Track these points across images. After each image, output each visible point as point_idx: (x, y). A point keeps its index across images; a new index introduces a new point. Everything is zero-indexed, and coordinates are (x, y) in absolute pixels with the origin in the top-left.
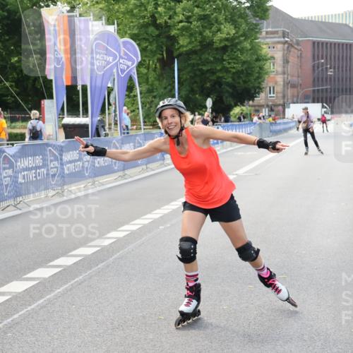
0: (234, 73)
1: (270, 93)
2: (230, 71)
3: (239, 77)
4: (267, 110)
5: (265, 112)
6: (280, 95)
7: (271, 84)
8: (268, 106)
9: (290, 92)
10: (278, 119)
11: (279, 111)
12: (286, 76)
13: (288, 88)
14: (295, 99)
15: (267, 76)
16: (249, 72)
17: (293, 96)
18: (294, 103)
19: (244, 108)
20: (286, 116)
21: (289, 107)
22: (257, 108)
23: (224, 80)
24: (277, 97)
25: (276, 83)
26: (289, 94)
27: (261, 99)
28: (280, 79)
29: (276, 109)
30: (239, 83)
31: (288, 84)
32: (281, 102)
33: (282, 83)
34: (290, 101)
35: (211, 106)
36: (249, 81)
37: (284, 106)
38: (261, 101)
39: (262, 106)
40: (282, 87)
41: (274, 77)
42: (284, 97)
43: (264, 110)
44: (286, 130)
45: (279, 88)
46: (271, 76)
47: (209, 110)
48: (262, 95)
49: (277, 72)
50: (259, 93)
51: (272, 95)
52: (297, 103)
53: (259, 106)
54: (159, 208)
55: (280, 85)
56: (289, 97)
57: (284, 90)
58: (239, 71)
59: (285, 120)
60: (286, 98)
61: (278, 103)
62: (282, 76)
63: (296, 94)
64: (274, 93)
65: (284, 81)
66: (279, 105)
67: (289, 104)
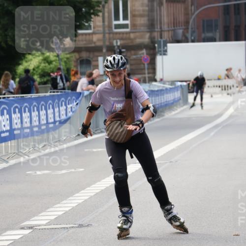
1: (117, 18)
6: (142, 21)
9: (166, 13)
13: (161, 4)
14: (180, 32)
17: (175, 23)
18: (178, 42)
19: (51, 56)
21: (165, 53)
22: (85, 55)
24: (134, 25)
26: (165, 19)
32: (146, 39)
34: (166, 35)
37: (154, 50)
38: (95, 38)
39: (97, 50)
42: (151, 26)
45: (139, 5)
48: (97, 22)
50: (87, 17)
51: (121, 22)
52: (186, 40)
53: (89, 50)
56: (165, 27)
59: (156, 86)
61: (138, 41)
63: (181, 18)
67: (165, 45)
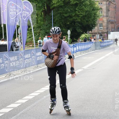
0: (81, 17)
1: (100, 27)
2: (80, 16)
3: (84, 19)
4: (99, 35)
5: (98, 36)
6: (105, 27)
7: (101, 22)
8: (99, 33)
9: (110, 26)
10: (105, 40)
11: (105, 36)
12: (108, 18)
13: (109, 24)
14: (113, 30)
15: (98, 18)
16: (89, 16)
18: (113, 32)
19: (87, 35)
20: (109, 39)
21: (110, 34)
22: (94, 34)
23: (77, 20)
24: (104, 28)
25: (103, 21)
26: (110, 27)
27: (95, 30)
28: (105, 19)
29: (103, 35)
30: (84, 22)
31: (109, 22)
32: (106, 31)
33: (106, 21)
34: (110, 30)
35: (70, 34)
36: (89, 20)
37: (108, 33)
38: (96, 31)
39: (96, 33)
40: (106, 23)
41: (102, 19)
42: (107, 28)
43: (97, 35)
44: (108, 45)
45: (105, 24)
46: (100, 18)
47: (69, 36)
48: (96, 28)
49: (103, 16)
50: (94, 27)
51: (101, 28)
53: (94, 33)
54: (44, 87)
55: (105, 22)
56: (110, 29)
57: (107, 25)
58: (84, 16)
59: (108, 40)
60: (108, 29)
61: (104, 31)
62: (106, 18)
63: (113, 27)
64: (102, 27)
65: (107, 21)
66: (105, 33)
67: (110, 32)
